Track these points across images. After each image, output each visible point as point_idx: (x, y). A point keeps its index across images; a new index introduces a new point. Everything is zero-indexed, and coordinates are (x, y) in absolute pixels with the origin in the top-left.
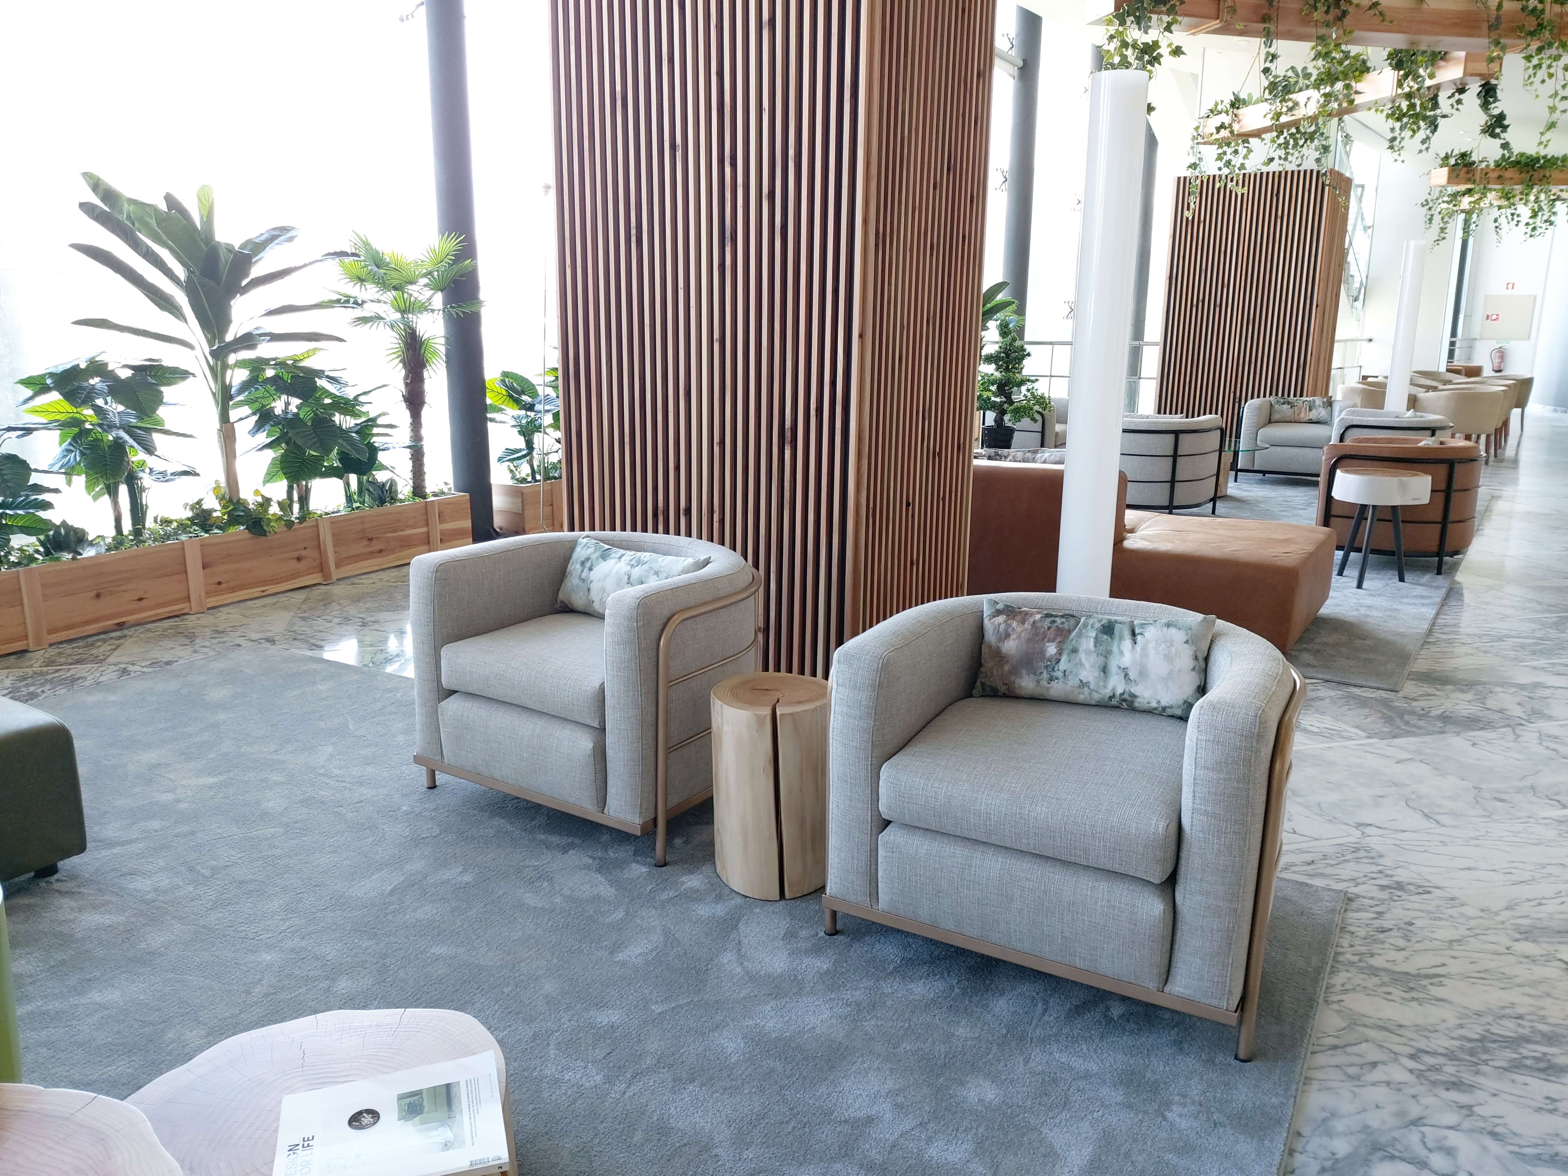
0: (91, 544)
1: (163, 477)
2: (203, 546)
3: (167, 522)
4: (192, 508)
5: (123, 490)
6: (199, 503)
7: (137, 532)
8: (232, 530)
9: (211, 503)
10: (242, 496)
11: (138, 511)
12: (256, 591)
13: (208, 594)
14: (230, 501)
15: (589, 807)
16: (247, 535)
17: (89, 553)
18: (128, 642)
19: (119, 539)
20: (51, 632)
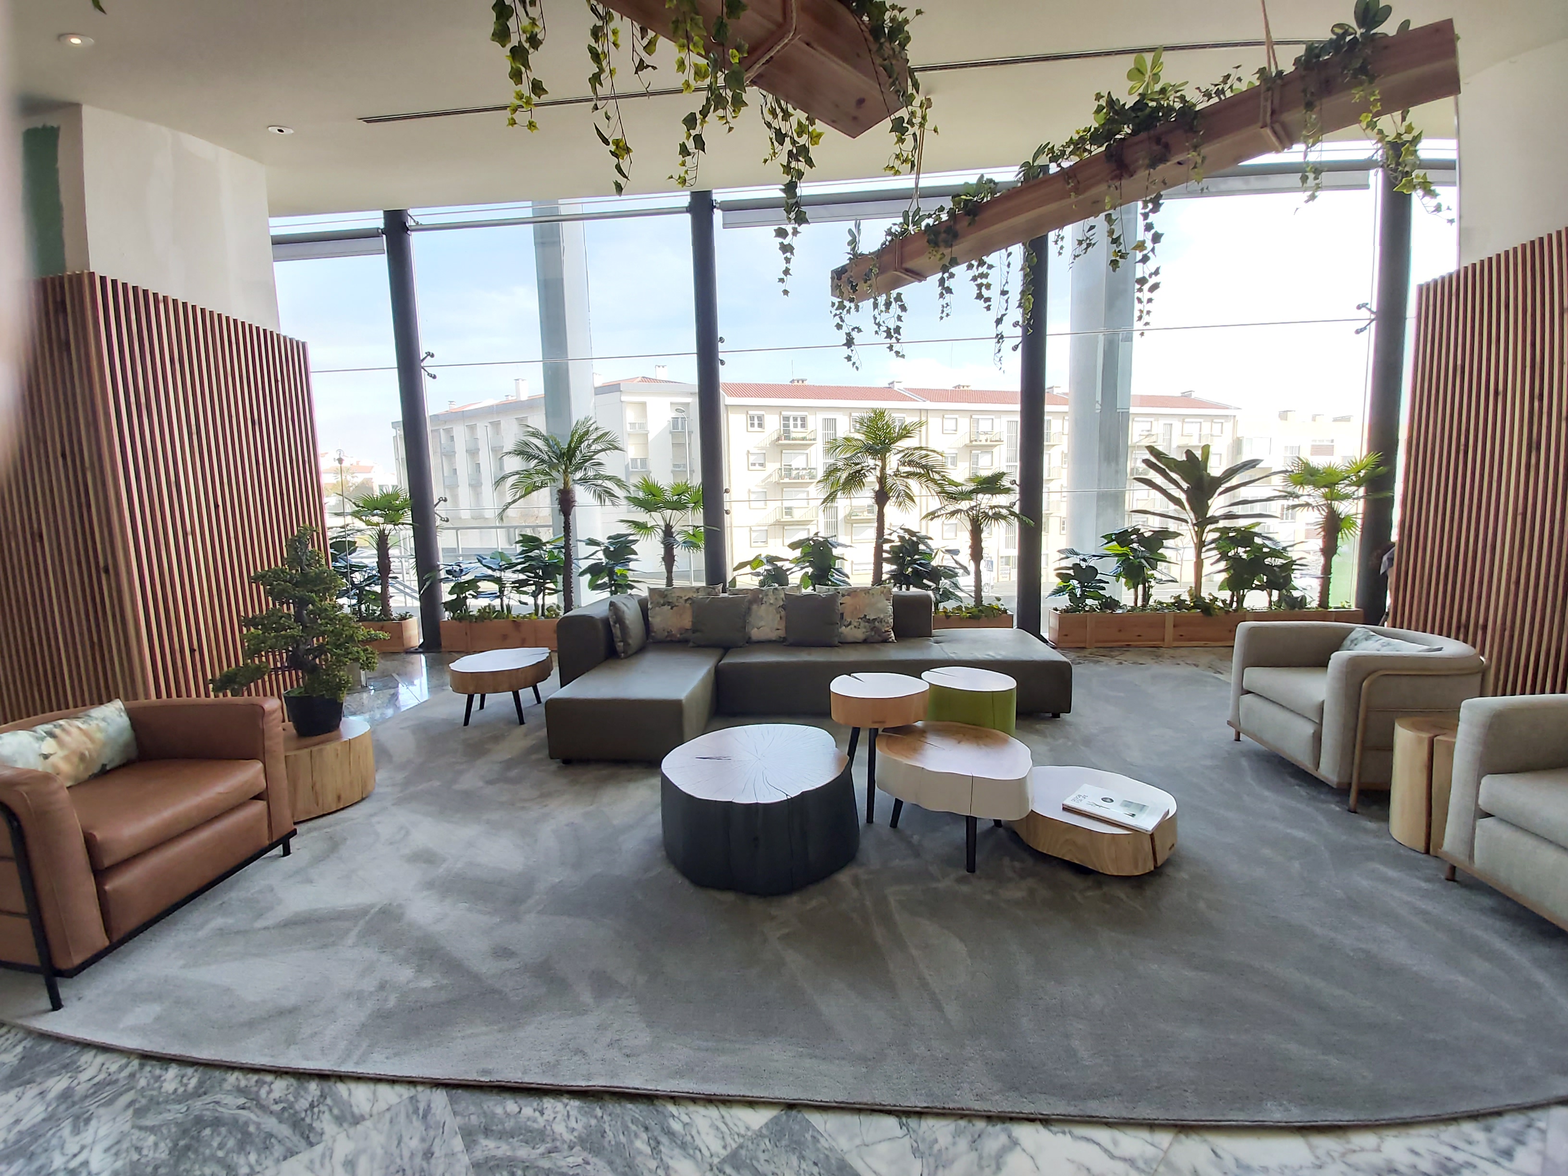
0: (1120, 607)
1: (1160, 582)
2: (1175, 616)
3: (1161, 603)
4: (1175, 598)
5: (1140, 587)
6: (1179, 596)
7: (1143, 606)
8: (1193, 611)
9: (1186, 597)
10: (1203, 595)
11: (1147, 596)
12: (1202, 643)
13: (1175, 640)
14: (1196, 597)
15: (1309, 766)
16: (1201, 614)
17: (1119, 611)
18: (1128, 653)
19: (1133, 608)
20: (1097, 642)
